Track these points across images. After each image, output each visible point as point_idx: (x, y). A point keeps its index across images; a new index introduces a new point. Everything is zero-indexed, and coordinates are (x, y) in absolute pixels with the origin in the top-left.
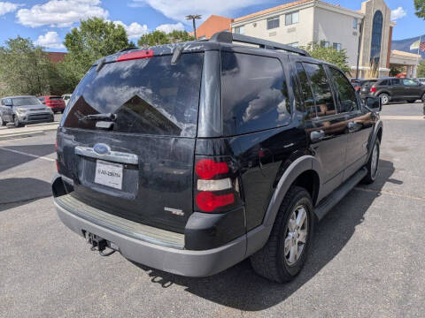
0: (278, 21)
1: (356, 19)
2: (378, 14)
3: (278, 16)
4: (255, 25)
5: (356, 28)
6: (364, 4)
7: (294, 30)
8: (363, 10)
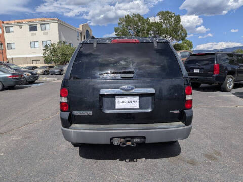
0: (36, 27)
1: (78, 32)
2: (87, 31)
3: (36, 25)
4: (21, 28)
5: (78, 37)
6: (81, 26)
7: (47, 34)
8: (81, 29)
